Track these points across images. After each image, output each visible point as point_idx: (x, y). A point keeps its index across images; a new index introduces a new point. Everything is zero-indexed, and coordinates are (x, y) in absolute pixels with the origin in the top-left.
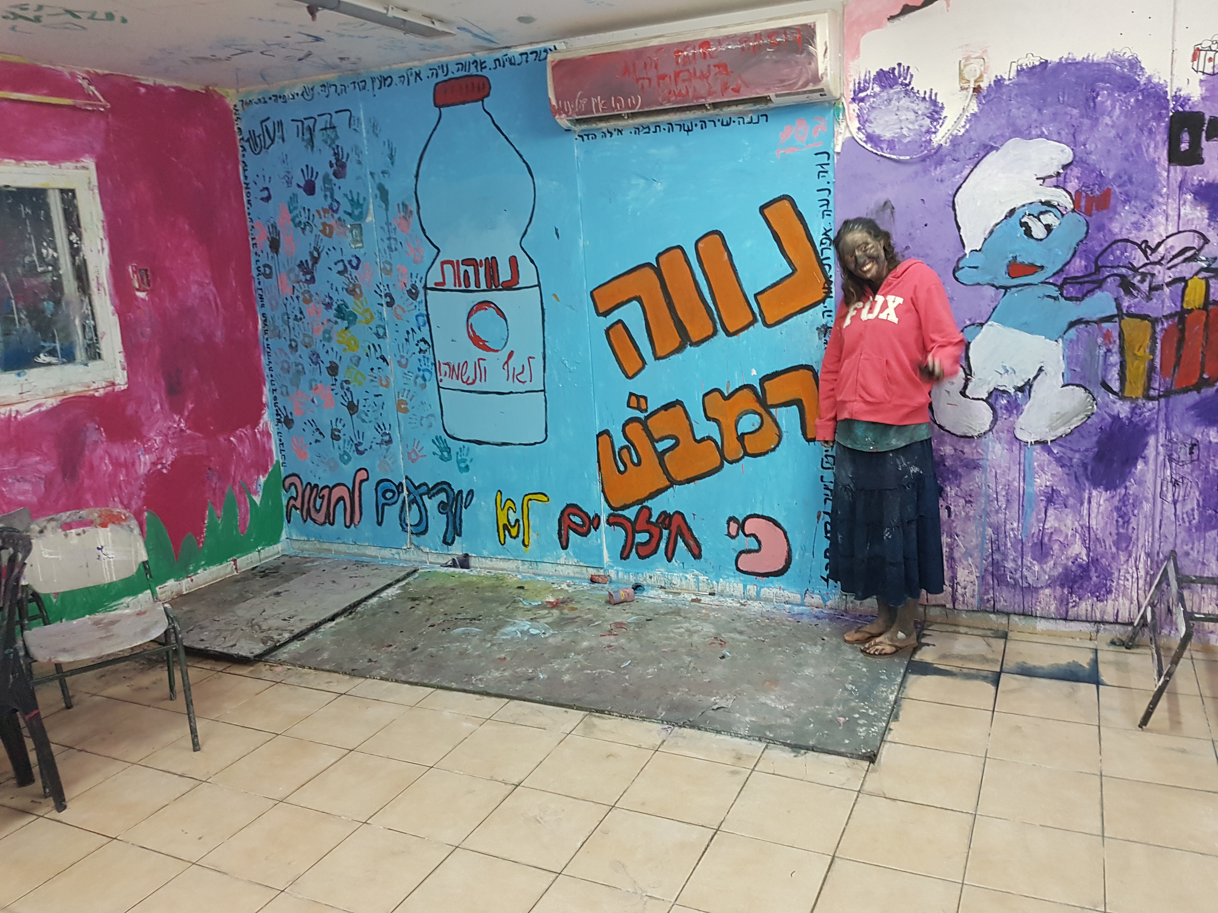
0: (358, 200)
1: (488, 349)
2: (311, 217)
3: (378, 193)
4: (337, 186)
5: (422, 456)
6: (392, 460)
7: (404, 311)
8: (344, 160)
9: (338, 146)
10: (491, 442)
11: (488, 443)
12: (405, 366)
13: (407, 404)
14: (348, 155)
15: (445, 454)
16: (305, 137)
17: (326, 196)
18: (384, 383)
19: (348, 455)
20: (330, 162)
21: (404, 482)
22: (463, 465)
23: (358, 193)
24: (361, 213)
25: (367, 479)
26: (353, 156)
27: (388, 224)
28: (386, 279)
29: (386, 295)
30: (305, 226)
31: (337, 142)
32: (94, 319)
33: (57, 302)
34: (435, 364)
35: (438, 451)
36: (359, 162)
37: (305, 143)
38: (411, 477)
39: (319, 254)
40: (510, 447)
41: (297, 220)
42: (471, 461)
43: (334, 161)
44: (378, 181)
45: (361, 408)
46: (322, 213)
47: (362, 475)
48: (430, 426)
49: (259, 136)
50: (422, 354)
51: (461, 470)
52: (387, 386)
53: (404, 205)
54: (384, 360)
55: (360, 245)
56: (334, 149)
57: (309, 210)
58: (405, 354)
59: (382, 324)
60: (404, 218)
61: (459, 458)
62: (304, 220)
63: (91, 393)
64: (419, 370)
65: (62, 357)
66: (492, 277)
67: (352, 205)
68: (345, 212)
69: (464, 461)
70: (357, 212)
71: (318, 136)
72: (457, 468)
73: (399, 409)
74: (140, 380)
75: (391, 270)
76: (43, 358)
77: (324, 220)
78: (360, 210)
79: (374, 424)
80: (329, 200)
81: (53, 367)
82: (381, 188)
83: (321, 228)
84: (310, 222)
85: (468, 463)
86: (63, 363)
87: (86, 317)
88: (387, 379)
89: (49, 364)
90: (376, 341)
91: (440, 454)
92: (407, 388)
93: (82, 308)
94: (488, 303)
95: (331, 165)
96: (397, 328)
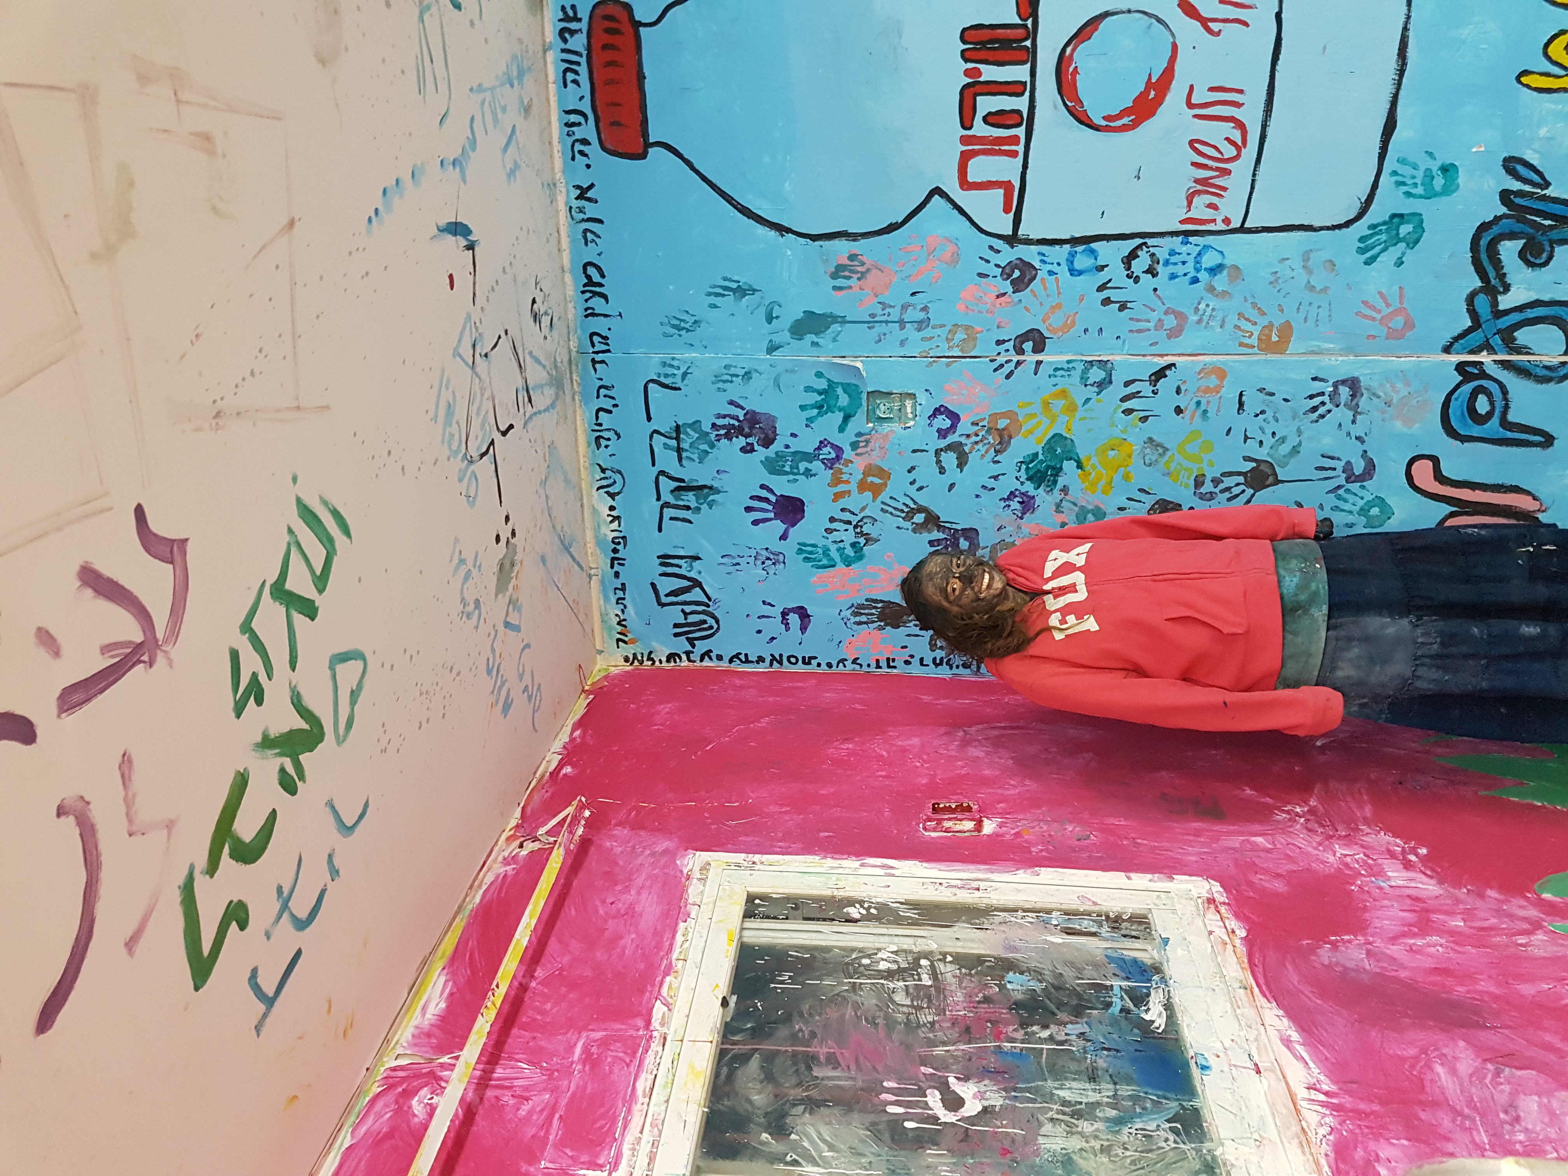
0: (820, 394)
1: (1168, 74)
2: (847, 516)
3: (810, 337)
4: (791, 441)
5: (1401, 296)
6: (1399, 385)
7: (1059, 306)
8: (741, 414)
9: (714, 425)
10: (1390, 89)
11: (1395, 97)
12: (1180, 316)
13: (1271, 326)
14: (731, 403)
15: (1405, 229)
16: (693, 504)
17: (808, 473)
18: (1213, 381)
19: (1370, 505)
20: (743, 450)
21: (1455, 359)
22: (1439, 182)
23: (808, 389)
24: (846, 387)
25: (1435, 460)
26: (735, 391)
27: (871, 322)
28: (985, 346)
29: (1020, 351)
30: (862, 534)
31: (706, 427)
32: (1049, 912)
33: (1009, 965)
34: (1187, 234)
35: (1394, 252)
36: (747, 376)
37: (704, 507)
38: (1447, 337)
39: (921, 509)
40: (1411, 34)
41: (850, 552)
42: (1430, 154)
43: (741, 441)
44: (786, 336)
45: (1262, 454)
46: (841, 488)
47: (1423, 473)
48: (1331, 264)
49: (686, 614)
50: (1160, 268)
51: (1449, 189)
52: (1221, 373)
53: (834, 276)
54: (1160, 374)
55: (909, 403)
56: (719, 438)
57: (832, 520)
58: (1155, 316)
59: (1080, 367)
60: (862, 276)
61: (1420, 190)
62: (849, 536)
63: (1238, 942)
64: (1195, 281)
65: (1149, 981)
66: (1006, 44)
67: (830, 410)
68: (841, 429)
69: (1429, 176)
70: (844, 400)
71: (693, 473)
72: (1445, 199)
73: (1279, 347)
74: (1193, 858)
75: (968, 328)
76: (1155, 1014)
77: (853, 487)
78: (840, 391)
79: (1305, 422)
80: (816, 466)
81: (1176, 1000)
82: (799, 329)
83: (868, 494)
84: (854, 520)
85: (1435, 167)
86: (1164, 980)
87: (1046, 922)
88: (1205, 371)
89: (1169, 1007)
90: (1117, 390)
91: (1402, 245)
92: (1232, 319)
93: (1021, 926)
94: (1062, 62)
95: (748, 449)
96: (1093, 331)
